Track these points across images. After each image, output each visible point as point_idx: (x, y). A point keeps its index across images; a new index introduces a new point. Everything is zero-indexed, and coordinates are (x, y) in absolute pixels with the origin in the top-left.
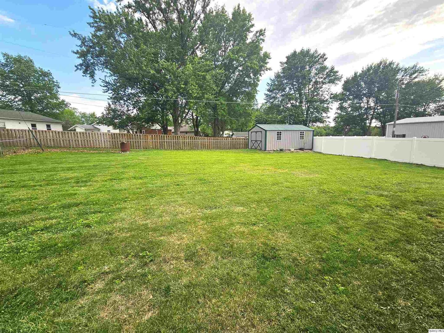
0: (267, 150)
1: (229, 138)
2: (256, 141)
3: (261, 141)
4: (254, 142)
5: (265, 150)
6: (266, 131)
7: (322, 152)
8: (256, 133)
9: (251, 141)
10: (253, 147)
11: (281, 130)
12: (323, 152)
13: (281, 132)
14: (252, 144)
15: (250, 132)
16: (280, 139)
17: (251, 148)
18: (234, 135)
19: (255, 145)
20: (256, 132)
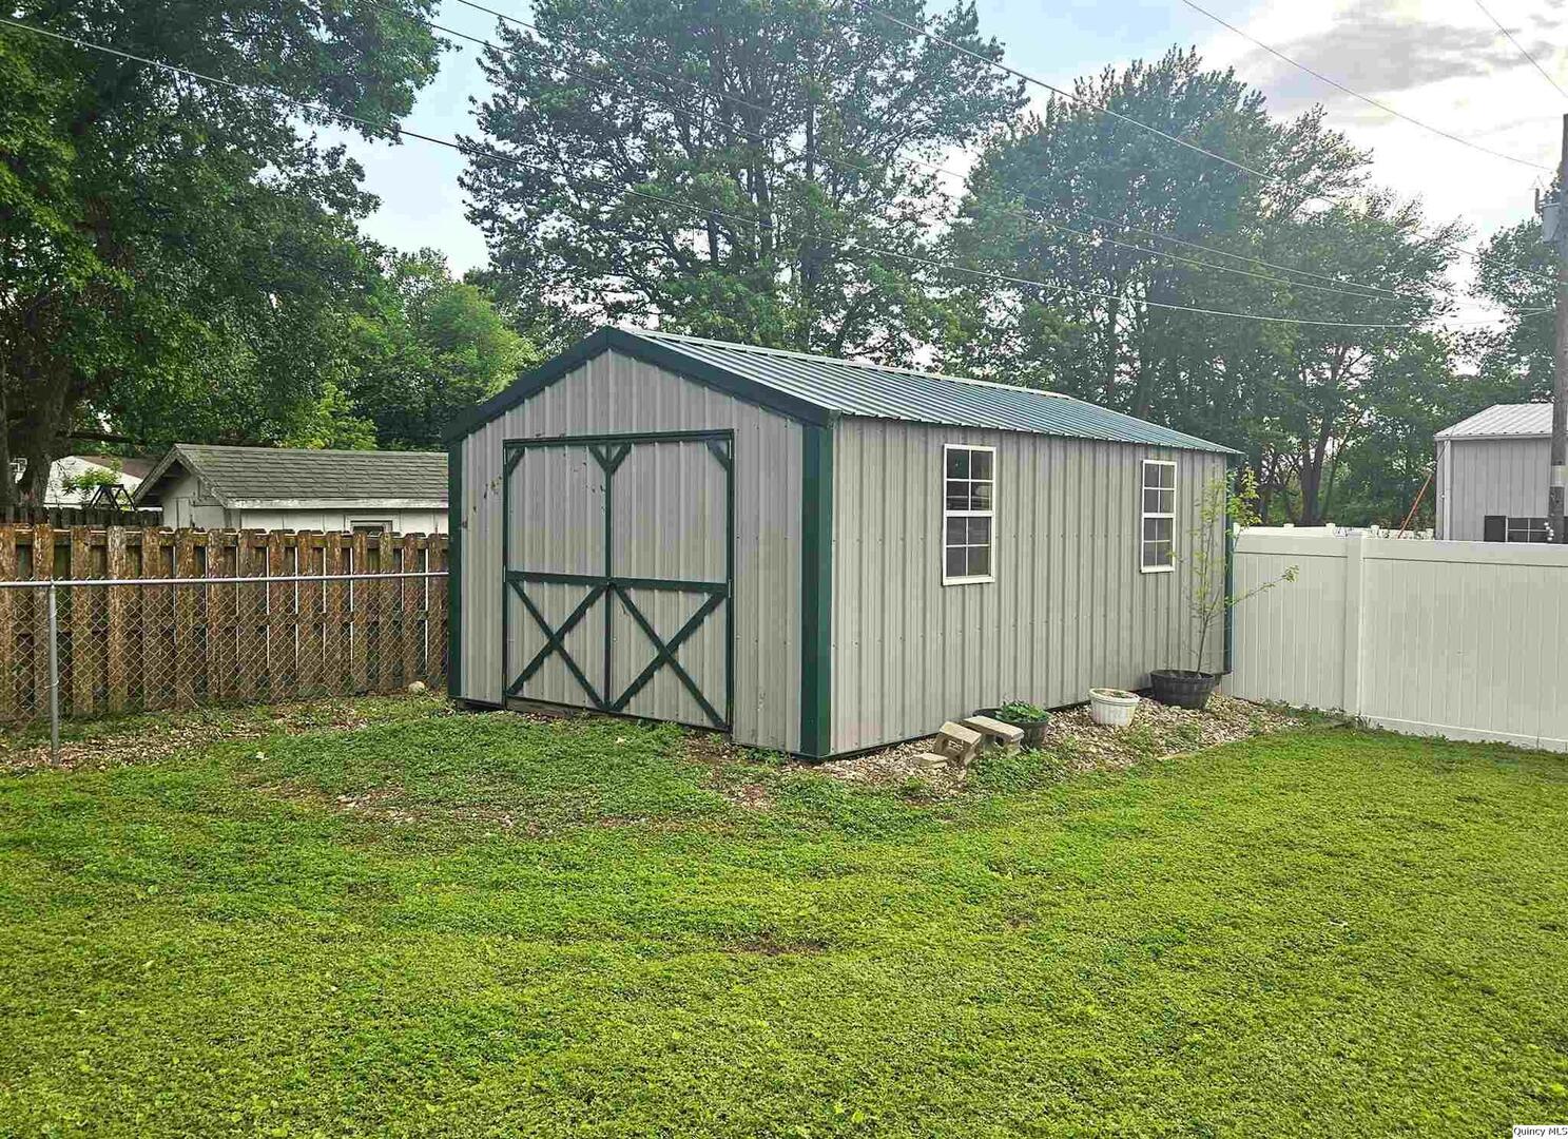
0: (841, 742)
1: (117, 537)
2: (610, 587)
3: (720, 594)
4: (557, 604)
5: (813, 747)
6: (816, 423)
7: (1363, 705)
8: (610, 467)
9: (513, 579)
10: (551, 683)
11: (985, 432)
12: (1375, 717)
13: (981, 463)
14: (528, 642)
15: (482, 450)
16: (980, 565)
17: (511, 693)
18: (185, 496)
19: (584, 644)
20: (611, 450)
